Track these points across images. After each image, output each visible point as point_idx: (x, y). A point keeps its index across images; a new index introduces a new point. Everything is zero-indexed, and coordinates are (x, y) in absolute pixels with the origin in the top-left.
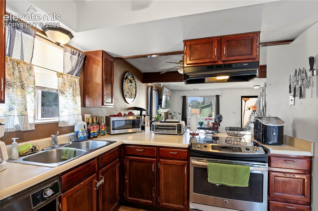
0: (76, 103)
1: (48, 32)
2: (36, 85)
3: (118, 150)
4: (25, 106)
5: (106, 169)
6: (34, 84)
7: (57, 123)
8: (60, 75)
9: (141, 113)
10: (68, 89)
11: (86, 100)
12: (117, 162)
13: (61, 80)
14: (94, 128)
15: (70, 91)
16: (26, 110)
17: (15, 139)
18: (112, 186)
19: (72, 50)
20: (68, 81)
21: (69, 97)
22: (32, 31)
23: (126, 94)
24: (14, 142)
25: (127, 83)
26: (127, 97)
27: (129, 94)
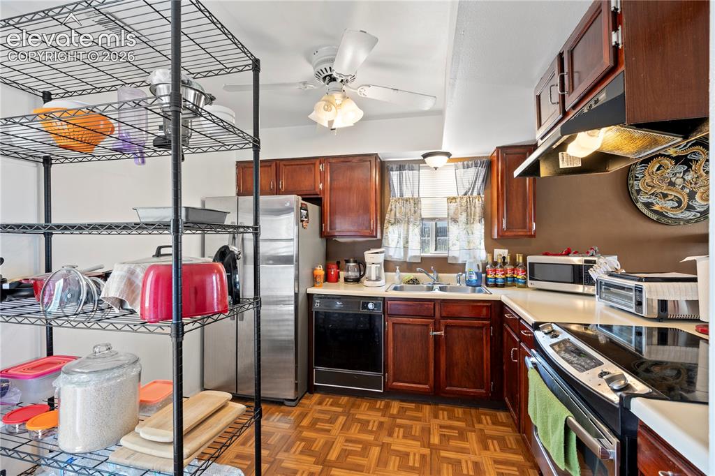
0: (473, 233)
1: (428, 160)
2: (423, 217)
3: (487, 306)
4: (407, 239)
5: (454, 323)
6: (421, 217)
7: (446, 259)
8: (451, 200)
10: (461, 215)
12: (484, 325)
13: (453, 206)
14: (495, 270)
15: (462, 218)
16: (407, 242)
17: (398, 267)
18: (471, 357)
19: (465, 163)
20: (461, 206)
21: (461, 227)
22: (416, 166)
23: (649, 200)
24: (398, 270)
25: (658, 169)
26: (656, 208)
27: (670, 198)
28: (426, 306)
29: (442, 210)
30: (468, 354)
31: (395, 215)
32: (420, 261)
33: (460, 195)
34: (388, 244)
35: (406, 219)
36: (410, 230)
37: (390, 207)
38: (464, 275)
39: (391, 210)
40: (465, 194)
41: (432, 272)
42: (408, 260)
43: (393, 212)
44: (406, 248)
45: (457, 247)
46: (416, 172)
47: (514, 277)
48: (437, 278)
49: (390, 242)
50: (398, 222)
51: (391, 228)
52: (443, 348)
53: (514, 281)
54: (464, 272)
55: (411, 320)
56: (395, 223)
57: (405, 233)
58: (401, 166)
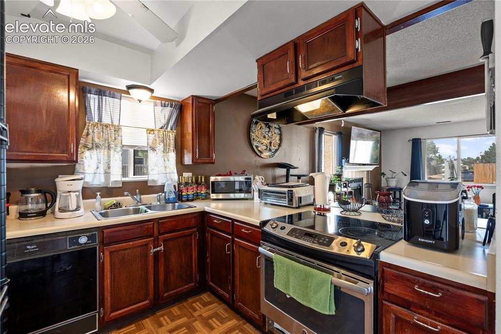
0: (168, 160)
2: (123, 144)
4: (109, 164)
5: (170, 236)
6: (121, 144)
7: (146, 182)
8: (150, 131)
9: (288, 171)
10: (158, 145)
11: (185, 156)
12: (193, 232)
13: (151, 136)
14: (187, 189)
15: (160, 147)
16: (109, 168)
17: (98, 193)
18: (183, 260)
19: (163, 102)
20: (159, 137)
21: (159, 154)
22: (118, 95)
23: (257, 145)
24: (99, 197)
25: (260, 129)
26: (260, 149)
27: (264, 144)
28: (146, 226)
29: (142, 140)
30: (182, 259)
31: (93, 140)
32: (121, 185)
33: (157, 129)
34: (85, 170)
35: (107, 145)
36: (112, 156)
37: (85, 131)
38: (163, 194)
39: (88, 134)
40: (161, 128)
41: (136, 195)
42: (110, 185)
43: (90, 137)
44: (107, 173)
45: (155, 172)
46: (117, 101)
47: (198, 193)
48: (140, 199)
49: (86, 167)
50: (97, 147)
51: (87, 153)
52: (162, 260)
53: (197, 195)
54: (163, 192)
55: (131, 243)
56: (92, 148)
57: (106, 158)
58: (102, 92)
